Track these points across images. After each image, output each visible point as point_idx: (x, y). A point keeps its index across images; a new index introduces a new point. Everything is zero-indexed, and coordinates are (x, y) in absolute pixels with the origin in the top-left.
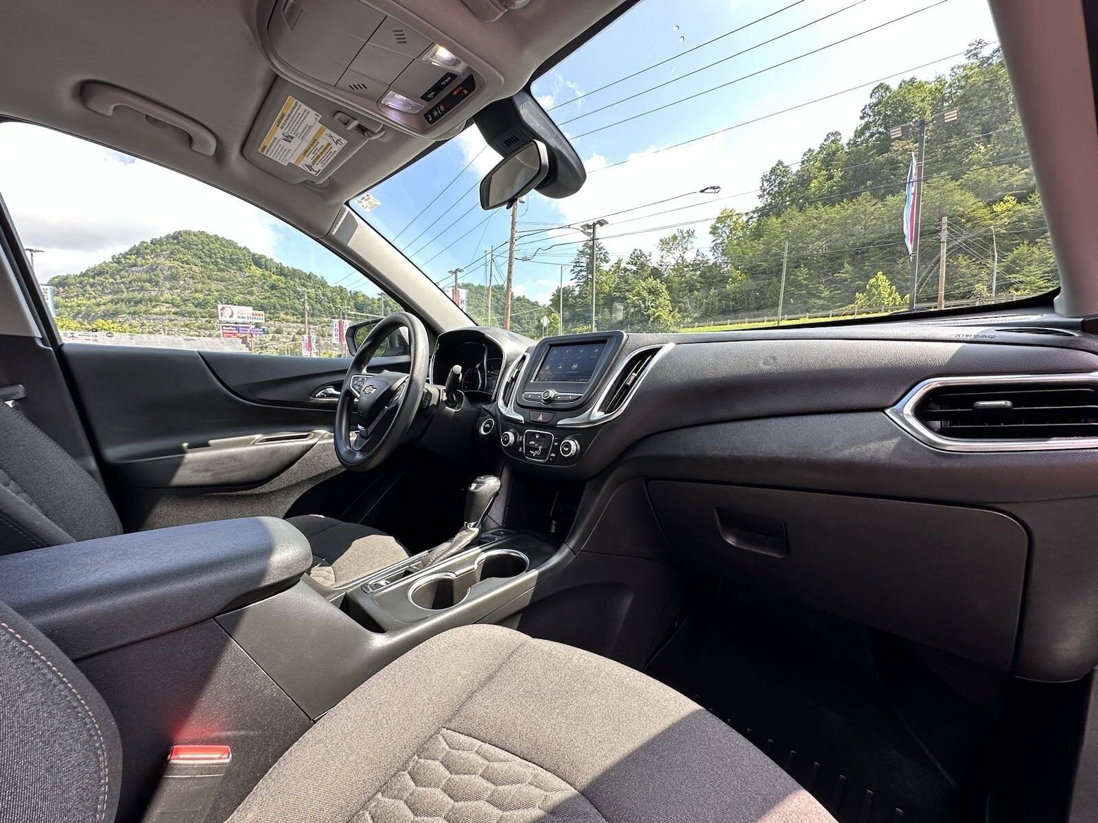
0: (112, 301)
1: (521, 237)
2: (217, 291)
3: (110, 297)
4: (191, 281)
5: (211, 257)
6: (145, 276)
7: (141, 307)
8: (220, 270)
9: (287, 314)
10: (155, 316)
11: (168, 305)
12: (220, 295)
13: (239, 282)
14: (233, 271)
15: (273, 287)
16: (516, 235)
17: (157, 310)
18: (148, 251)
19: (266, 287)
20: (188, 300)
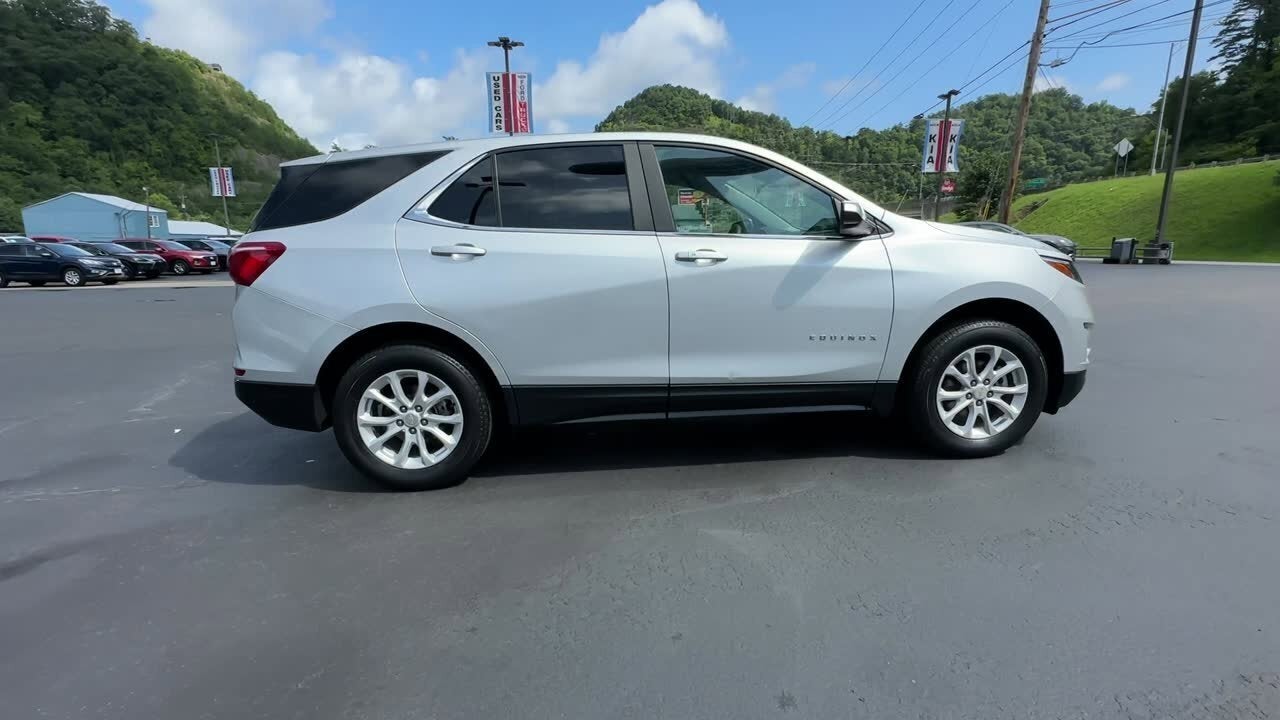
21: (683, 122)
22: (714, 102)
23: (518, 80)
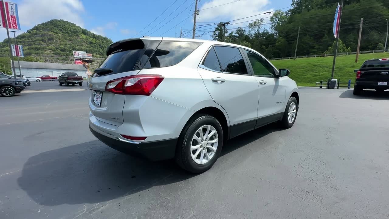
0: (28, 49)
1: (197, 28)
2: (69, 45)
3: (28, 47)
4: (59, 40)
5: (66, 31)
6: (41, 38)
7: (40, 51)
8: (70, 36)
9: (96, 54)
10: (46, 55)
11: (50, 50)
12: (70, 46)
13: (77, 41)
14: (75, 36)
15: (91, 43)
16: (196, 27)
17: (46, 52)
18: (41, 28)
19: (88, 43)
20: (58, 48)
21: (70, 34)
22: (83, 29)
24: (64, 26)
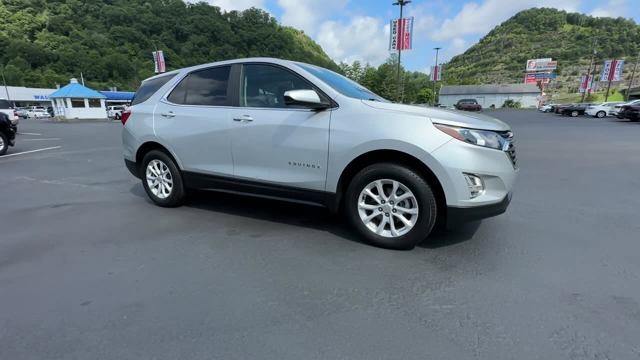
0: (474, 67)
2: (534, 49)
3: (474, 64)
4: (519, 45)
5: (535, 25)
6: (493, 48)
7: (488, 68)
8: (541, 33)
9: (586, 58)
10: (494, 72)
11: (502, 64)
12: (536, 52)
13: (552, 39)
14: (549, 32)
15: (580, 38)
17: (496, 68)
18: (499, 31)
19: (573, 39)
20: (515, 59)
21: (542, 30)
22: (569, 14)
23: (406, 21)
24: (535, 19)
